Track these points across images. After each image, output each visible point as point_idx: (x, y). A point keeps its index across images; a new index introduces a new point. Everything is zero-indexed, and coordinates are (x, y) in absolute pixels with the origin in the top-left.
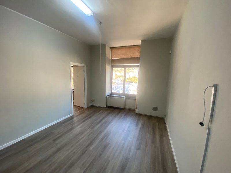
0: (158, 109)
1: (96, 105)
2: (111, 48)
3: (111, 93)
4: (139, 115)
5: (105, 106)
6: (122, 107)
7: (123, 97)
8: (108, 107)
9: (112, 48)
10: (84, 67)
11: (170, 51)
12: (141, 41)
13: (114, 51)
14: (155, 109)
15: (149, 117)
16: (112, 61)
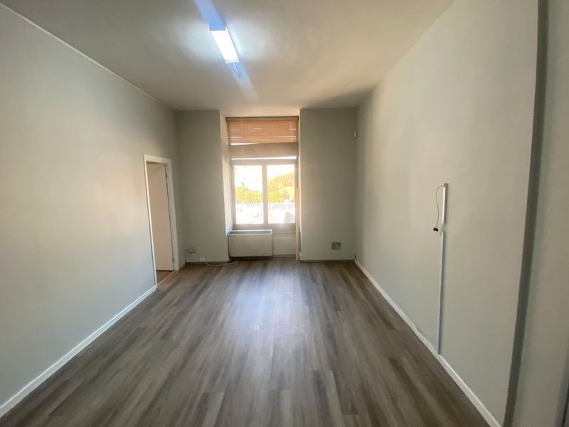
0: (342, 245)
1: (202, 260)
2: (226, 118)
3: (235, 227)
4: (310, 263)
5: (227, 259)
6: (269, 253)
7: (269, 232)
8: (232, 259)
9: (228, 120)
10: (165, 165)
11: (355, 133)
12: (301, 110)
13: (233, 125)
14: (336, 246)
15: (329, 264)
16: (233, 150)
